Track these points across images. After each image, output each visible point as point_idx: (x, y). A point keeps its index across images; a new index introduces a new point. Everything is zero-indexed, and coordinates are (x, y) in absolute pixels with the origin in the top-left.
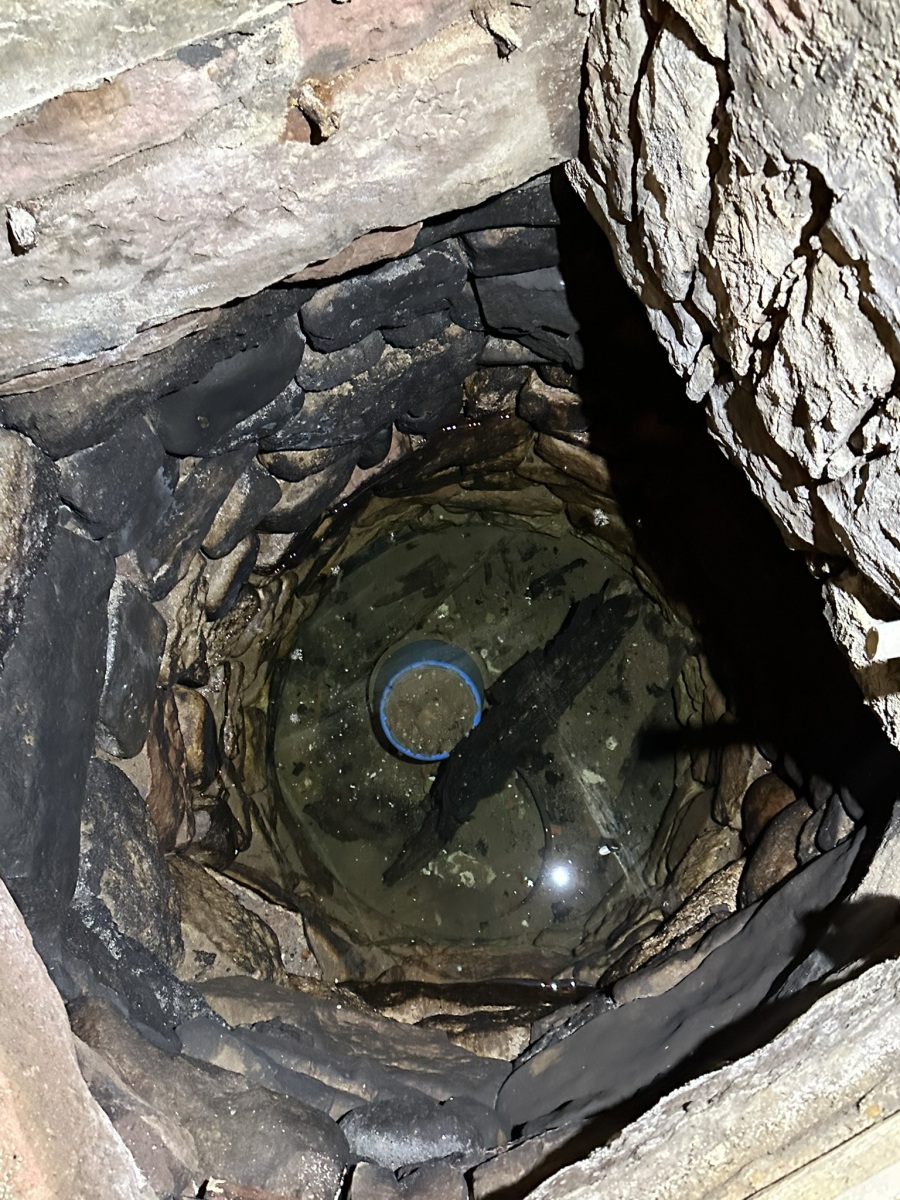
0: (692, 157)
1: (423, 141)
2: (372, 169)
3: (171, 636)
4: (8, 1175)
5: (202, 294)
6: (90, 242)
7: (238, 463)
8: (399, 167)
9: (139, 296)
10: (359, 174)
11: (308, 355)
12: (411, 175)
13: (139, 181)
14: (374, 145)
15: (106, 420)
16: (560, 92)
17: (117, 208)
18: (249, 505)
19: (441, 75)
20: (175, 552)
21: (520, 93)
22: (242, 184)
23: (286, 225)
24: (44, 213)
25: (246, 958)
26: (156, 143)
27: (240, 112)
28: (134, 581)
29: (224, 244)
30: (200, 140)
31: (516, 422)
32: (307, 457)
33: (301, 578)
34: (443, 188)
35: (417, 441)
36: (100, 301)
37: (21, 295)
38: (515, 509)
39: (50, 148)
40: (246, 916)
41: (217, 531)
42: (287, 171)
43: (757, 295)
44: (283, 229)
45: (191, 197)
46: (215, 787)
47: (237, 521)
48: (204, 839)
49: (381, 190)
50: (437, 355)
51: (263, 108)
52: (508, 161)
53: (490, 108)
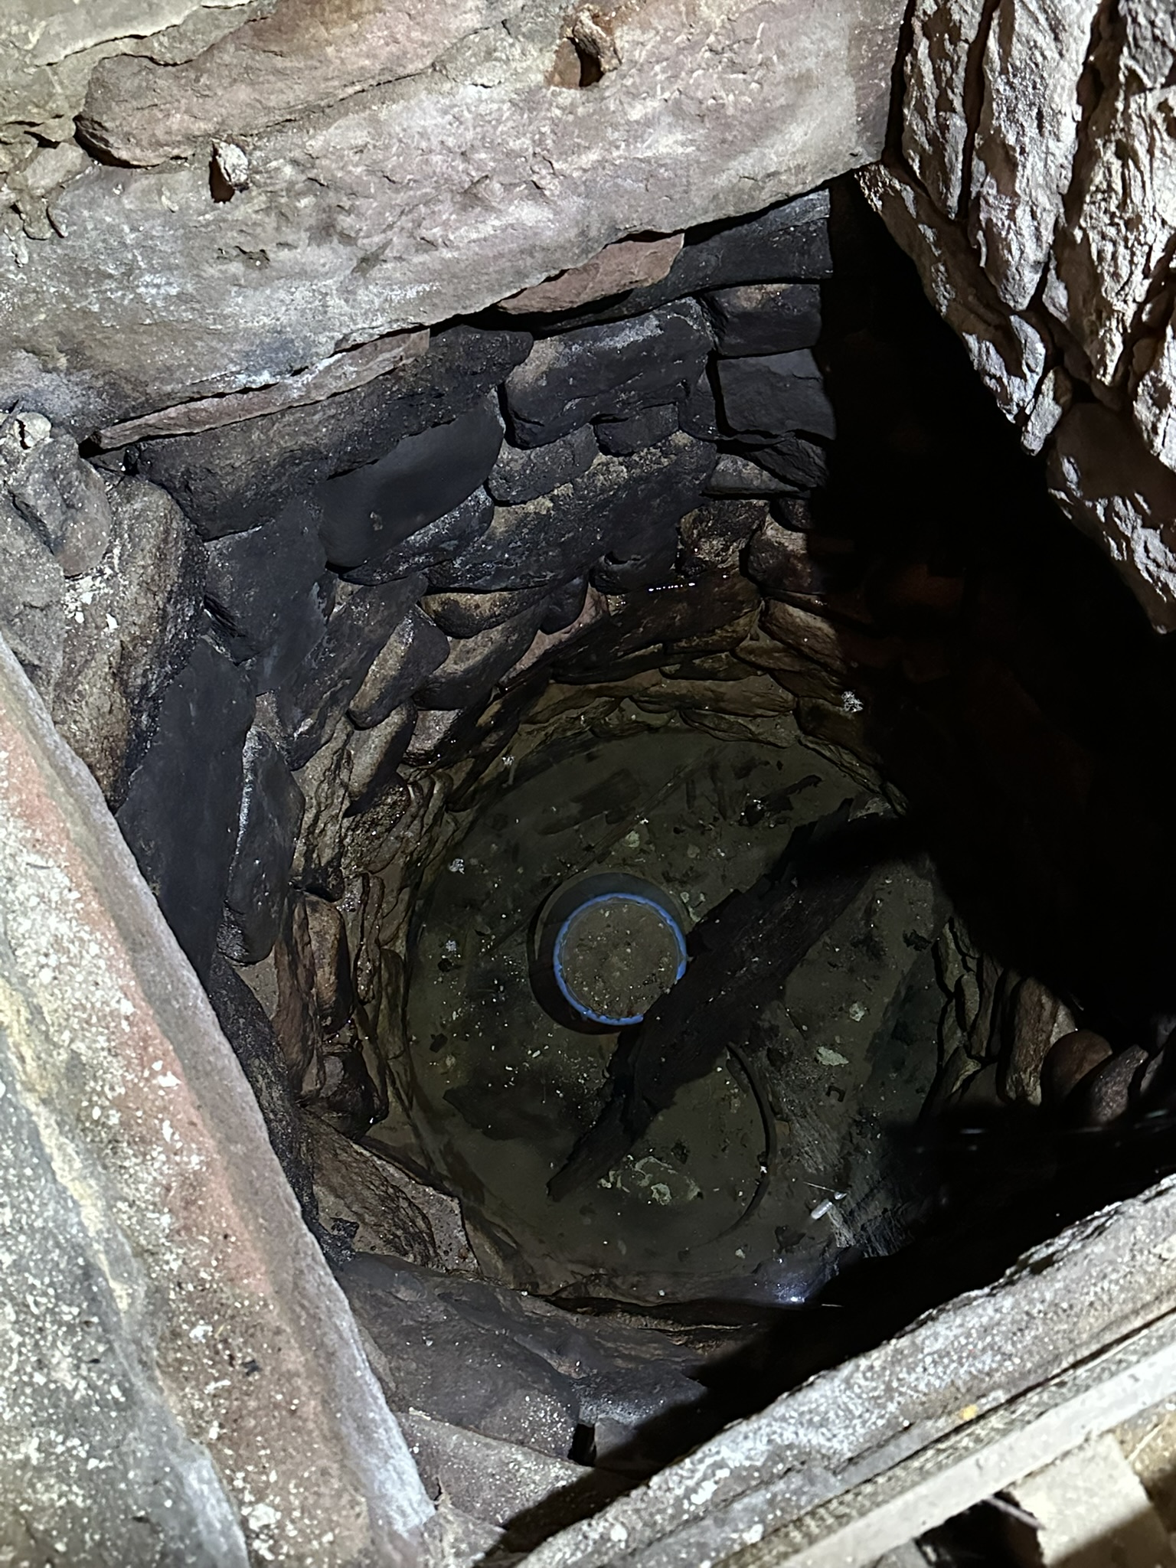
0: (1061, 96)
1: (708, 109)
2: (643, 142)
3: (309, 817)
4: (217, 1259)
5: (423, 298)
6: (304, 202)
7: (403, 598)
8: (676, 142)
9: (347, 293)
10: (628, 145)
11: (506, 453)
12: (687, 155)
13: (374, 121)
14: (653, 105)
15: (272, 488)
16: (874, 61)
17: (342, 157)
18: (411, 659)
19: (742, 14)
20: (321, 704)
21: (827, 55)
22: (492, 142)
23: (532, 209)
24: (258, 153)
25: (396, 1236)
26: (401, 72)
27: (502, 40)
28: (272, 735)
29: (457, 229)
30: (453, 74)
31: (742, 584)
32: (483, 603)
33: (457, 783)
34: (721, 181)
35: (614, 603)
36: (302, 293)
37: (212, 271)
38: (730, 707)
39: (279, 62)
40: (391, 1190)
41: (369, 691)
42: (546, 129)
43: (1143, 261)
44: (529, 214)
45: (431, 151)
46: (346, 1034)
47: (394, 678)
48: (335, 1094)
49: (649, 171)
50: (659, 470)
51: (530, 37)
52: (802, 151)
53: (792, 70)
